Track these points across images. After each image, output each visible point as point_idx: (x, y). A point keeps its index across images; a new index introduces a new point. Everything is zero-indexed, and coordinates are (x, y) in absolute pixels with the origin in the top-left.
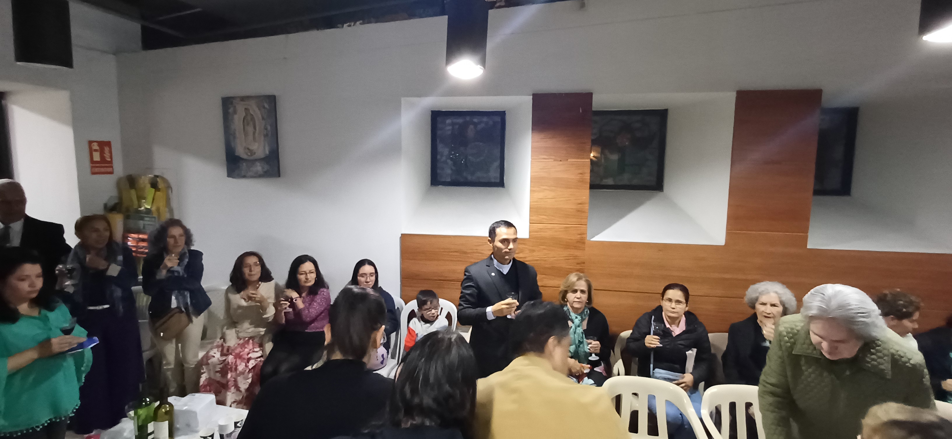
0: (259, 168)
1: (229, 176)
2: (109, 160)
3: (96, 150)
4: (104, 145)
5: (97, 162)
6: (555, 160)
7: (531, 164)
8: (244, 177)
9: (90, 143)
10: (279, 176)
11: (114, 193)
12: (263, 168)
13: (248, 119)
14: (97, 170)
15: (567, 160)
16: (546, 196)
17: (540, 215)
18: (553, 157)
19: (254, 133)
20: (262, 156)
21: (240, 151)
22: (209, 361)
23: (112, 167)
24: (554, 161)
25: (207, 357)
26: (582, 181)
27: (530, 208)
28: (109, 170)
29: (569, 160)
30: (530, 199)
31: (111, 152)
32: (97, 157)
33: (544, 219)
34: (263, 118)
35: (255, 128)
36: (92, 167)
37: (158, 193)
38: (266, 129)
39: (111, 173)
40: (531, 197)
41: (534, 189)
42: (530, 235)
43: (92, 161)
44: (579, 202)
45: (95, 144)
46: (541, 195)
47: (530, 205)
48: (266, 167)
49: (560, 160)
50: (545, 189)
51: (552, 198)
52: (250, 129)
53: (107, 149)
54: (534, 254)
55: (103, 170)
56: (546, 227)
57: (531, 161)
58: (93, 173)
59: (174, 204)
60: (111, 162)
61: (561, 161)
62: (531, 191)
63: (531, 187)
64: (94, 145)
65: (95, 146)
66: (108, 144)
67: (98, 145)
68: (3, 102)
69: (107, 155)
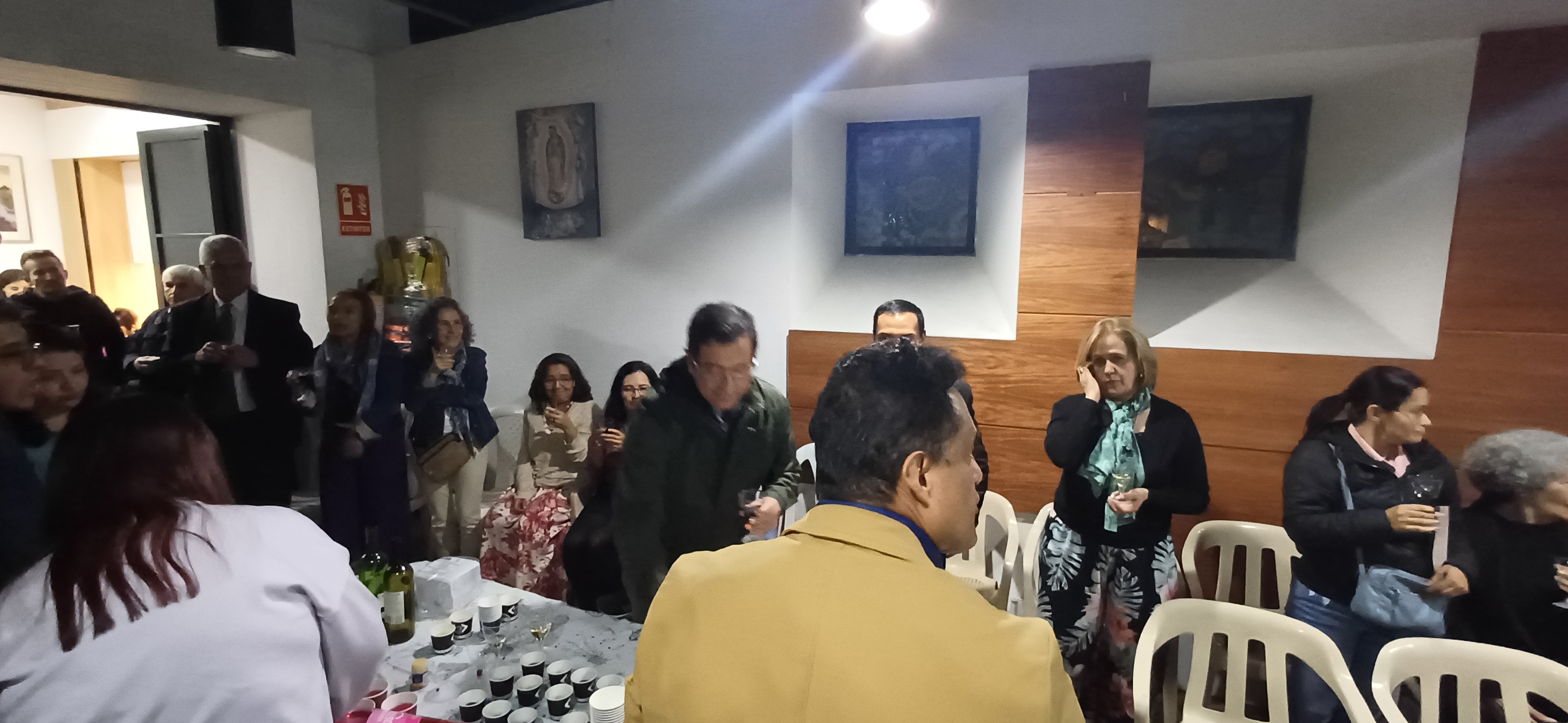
0: (569, 222)
1: (526, 237)
2: (364, 214)
3: (347, 200)
4: (359, 191)
5: (348, 217)
6: (1070, 194)
7: (1024, 202)
8: (548, 237)
9: (340, 187)
10: (599, 235)
11: (373, 264)
12: (575, 222)
13: (554, 146)
14: (347, 229)
15: (1096, 193)
16: (1051, 263)
17: (1039, 297)
18: (1066, 189)
19: (562, 167)
20: (575, 203)
21: (542, 197)
22: (494, 522)
23: (369, 225)
24: (1067, 196)
25: (491, 516)
26: (1122, 233)
27: (1020, 284)
28: (365, 229)
29: (1098, 193)
30: (1020, 269)
31: (367, 202)
32: (348, 210)
33: (1045, 304)
34: (576, 142)
35: (563, 156)
36: (342, 224)
37: (429, 264)
38: (579, 159)
39: (369, 234)
40: (1022, 264)
41: (1028, 249)
42: (1017, 335)
43: (342, 216)
44: (1117, 272)
45: (346, 189)
46: (1041, 261)
47: (1020, 279)
48: (580, 221)
49: (1079, 194)
50: (1049, 250)
51: (1062, 266)
52: (556, 161)
53: (361, 197)
54: (1027, 369)
55: (356, 229)
56: (1049, 319)
57: (1024, 197)
58: (344, 233)
59: (451, 280)
60: (368, 217)
61: (1082, 195)
62: (1022, 253)
63: (1022, 245)
64: (344, 191)
65: (346, 194)
66: (364, 190)
67: (350, 192)
68: (232, 131)
69: (362, 206)
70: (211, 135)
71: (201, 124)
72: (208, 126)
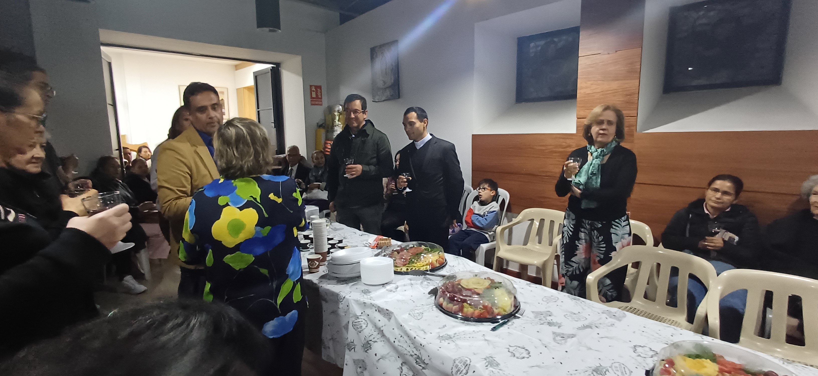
1: (373, 101)
2: (320, 97)
3: (314, 91)
4: (318, 88)
5: (314, 98)
8: (380, 101)
9: (311, 86)
10: (399, 98)
11: (322, 117)
12: (390, 94)
16: (593, 91)
18: (601, 52)
19: (386, 69)
20: (390, 84)
21: (379, 83)
23: (321, 101)
28: (320, 103)
29: (617, 52)
31: (321, 93)
32: (314, 95)
35: (387, 65)
36: (311, 101)
38: (392, 65)
39: (321, 105)
42: (576, 130)
43: (312, 98)
44: (628, 92)
45: (313, 87)
46: (589, 90)
48: (393, 93)
50: (592, 84)
52: (384, 67)
53: (319, 90)
55: (317, 103)
58: (312, 104)
60: (321, 98)
61: (609, 54)
65: (314, 89)
66: (320, 87)
67: (315, 88)
68: (279, 68)
69: (319, 94)
70: (273, 69)
71: (270, 66)
72: (272, 67)
